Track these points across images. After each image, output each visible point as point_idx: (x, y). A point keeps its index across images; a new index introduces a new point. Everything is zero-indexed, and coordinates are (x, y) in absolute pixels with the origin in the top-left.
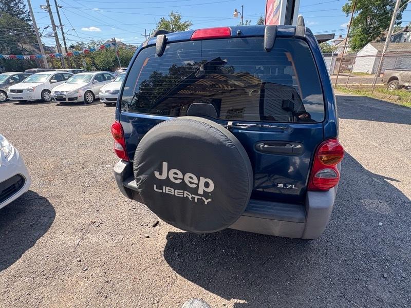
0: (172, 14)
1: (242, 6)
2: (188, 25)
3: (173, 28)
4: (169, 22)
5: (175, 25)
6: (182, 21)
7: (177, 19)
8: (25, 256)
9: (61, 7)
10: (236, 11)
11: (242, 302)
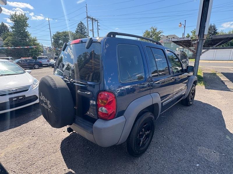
0: (152, 28)
1: (185, 21)
2: (160, 33)
3: (152, 35)
4: (150, 32)
5: (153, 33)
6: (157, 31)
7: (155, 30)
8: (22, 126)
9: (99, 29)
10: (180, 24)
11: (73, 172)
